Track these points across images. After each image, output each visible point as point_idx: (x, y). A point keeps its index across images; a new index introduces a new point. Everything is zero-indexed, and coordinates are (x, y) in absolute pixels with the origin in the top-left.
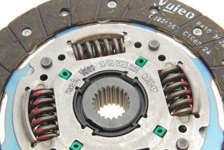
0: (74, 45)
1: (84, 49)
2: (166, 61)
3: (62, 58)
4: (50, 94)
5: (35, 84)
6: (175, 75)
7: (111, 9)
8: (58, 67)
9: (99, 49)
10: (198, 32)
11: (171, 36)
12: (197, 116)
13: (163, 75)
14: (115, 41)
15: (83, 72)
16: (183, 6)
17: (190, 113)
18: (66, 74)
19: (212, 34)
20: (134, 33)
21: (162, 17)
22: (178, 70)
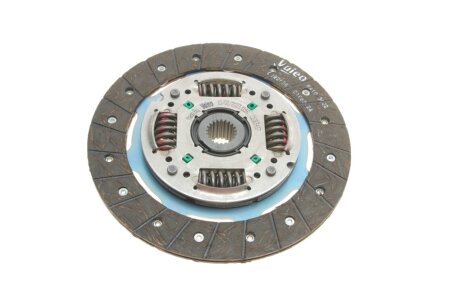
0: (200, 84)
1: (207, 89)
2: (273, 109)
3: (188, 92)
4: (174, 117)
5: (163, 107)
6: (277, 121)
7: (236, 62)
8: (184, 98)
9: (220, 91)
10: (306, 93)
11: (283, 92)
12: (288, 153)
13: (267, 119)
14: (235, 87)
15: (204, 106)
16: (299, 70)
17: (282, 150)
18: (189, 105)
19: (318, 96)
20: (251, 83)
21: (279, 75)
22: (281, 117)
